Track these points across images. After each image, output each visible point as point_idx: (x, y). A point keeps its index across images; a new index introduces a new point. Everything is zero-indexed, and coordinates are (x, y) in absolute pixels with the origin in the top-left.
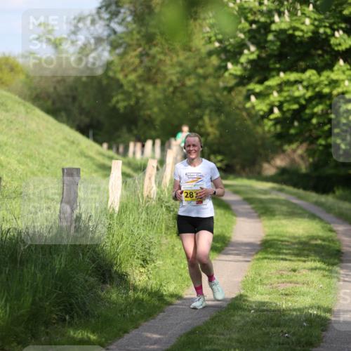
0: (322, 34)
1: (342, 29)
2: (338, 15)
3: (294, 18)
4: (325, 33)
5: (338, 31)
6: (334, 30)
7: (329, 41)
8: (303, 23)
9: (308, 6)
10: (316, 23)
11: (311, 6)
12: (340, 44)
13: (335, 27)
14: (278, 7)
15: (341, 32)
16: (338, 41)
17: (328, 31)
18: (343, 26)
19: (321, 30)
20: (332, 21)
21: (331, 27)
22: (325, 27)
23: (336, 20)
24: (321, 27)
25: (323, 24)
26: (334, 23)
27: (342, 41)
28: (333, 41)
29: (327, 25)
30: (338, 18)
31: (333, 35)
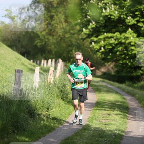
0: (122, 18)
1: (131, 16)
2: (129, 10)
3: (111, 11)
4: (124, 17)
5: (129, 17)
6: (127, 16)
7: (125, 21)
8: (115, 13)
9: (117, 6)
10: (120, 13)
11: (118, 6)
12: (129, 22)
13: (128, 15)
14: (104, 6)
15: (130, 17)
16: (128, 21)
17: (125, 17)
18: (131, 15)
19: (122, 16)
20: (126, 12)
21: (126, 15)
22: (124, 15)
23: (128, 12)
24: (122, 15)
25: (123, 14)
26: (127, 13)
27: (130, 21)
28: (126, 21)
29: (125, 14)
30: (129, 11)
31: (127, 18)
